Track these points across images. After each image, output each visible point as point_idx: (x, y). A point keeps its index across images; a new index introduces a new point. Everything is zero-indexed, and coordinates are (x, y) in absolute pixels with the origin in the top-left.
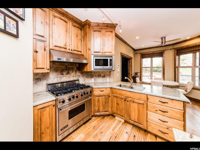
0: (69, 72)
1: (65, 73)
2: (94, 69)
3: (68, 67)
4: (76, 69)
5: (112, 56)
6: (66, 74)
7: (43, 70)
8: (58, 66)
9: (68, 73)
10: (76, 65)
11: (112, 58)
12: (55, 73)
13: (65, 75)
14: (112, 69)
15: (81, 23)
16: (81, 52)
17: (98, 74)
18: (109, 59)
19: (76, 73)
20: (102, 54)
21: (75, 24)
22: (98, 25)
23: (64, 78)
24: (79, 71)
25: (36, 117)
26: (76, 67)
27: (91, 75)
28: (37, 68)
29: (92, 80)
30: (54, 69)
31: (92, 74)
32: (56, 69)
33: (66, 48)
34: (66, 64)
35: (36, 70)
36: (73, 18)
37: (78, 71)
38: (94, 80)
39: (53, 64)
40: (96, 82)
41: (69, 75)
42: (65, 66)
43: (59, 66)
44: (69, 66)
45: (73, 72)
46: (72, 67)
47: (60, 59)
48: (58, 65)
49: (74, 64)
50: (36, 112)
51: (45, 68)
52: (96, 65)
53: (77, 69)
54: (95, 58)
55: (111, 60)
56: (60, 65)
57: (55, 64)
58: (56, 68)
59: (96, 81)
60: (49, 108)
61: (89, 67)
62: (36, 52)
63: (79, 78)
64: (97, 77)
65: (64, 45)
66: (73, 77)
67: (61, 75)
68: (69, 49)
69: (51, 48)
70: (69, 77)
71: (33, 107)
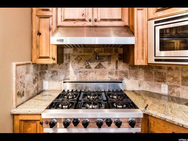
0: (103, 63)
1: (93, 66)
2: (156, 60)
3: (100, 54)
4: (117, 59)
6: (96, 68)
7: (48, 61)
8: (81, 54)
9: (99, 66)
10: (116, 51)
13: (93, 69)
19: (117, 68)
23: (91, 74)
24: (124, 62)
26: (117, 55)
28: (40, 58)
30: (75, 59)
31: (161, 71)
32: (79, 58)
33: (84, 20)
34: (96, 49)
35: (39, 59)
37: (122, 63)
39: (74, 50)
40: (175, 95)
41: (101, 70)
42: (95, 52)
43: (83, 54)
44: (101, 52)
46: (108, 54)
47: (62, 41)
48: (81, 52)
49: (114, 49)
51: (51, 57)
53: (120, 59)
56: (84, 52)
57: (77, 50)
58: (78, 56)
60: (35, 124)
61: (140, 53)
62: (39, 34)
63: (124, 78)
64: (178, 81)
65: (81, 14)
66: (110, 73)
67: (86, 68)
68: (90, 21)
69: (59, 24)
70: (101, 74)
71: (13, 115)
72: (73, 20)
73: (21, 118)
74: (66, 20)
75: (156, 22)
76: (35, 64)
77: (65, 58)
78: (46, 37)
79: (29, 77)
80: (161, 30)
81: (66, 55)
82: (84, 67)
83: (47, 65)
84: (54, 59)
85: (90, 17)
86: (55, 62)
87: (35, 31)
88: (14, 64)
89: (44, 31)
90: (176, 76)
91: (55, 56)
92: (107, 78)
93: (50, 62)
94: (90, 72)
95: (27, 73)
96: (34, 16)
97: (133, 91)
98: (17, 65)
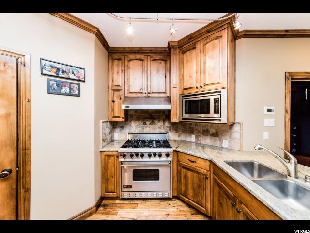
0: (155, 122)
1: (148, 123)
2: (183, 119)
3: (152, 114)
4: (164, 118)
5: (220, 92)
6: (150, 124)
9: (152, 123)
10: (164, 112)
11: (219, 96)
12: (137, 122)
13: (148, 125)
14: (220, 120)
15: (165, 51)
16: (164, 93)
17: (204, 128)
18: (212, 99)
19: (164, 124)
20: (197, 90)
21: (154, 57)
22: (189, 39)
25: (103, 162)
26: (164, 115)
27: (191, 128)
28: (114, 117)
29: (192, 138)
30: (136, 118)
33: (142, 93)
36: (150, 51)
37: (168, 121)
38: (196, 138)
40: (198, 142)
41: (153, 125)
42: (149, 113)
43: (141, 114)
45: (159, 121)
46: (158, 114)
47: (128, 107)
50: (103, 157)
52: (186, 113)
53: (166, 118)
54: (184, 100)
55: (216, 101)
58: (138, 116)
59: (198, 140)
61: (175, 115)
62: (114, 102)
63: (169, 131)
64: (201, 133)
65: (140, 88)
66: (160, 128)
67: (144, 124)
68: (146, 93)
69: (126, 95)
70: (153, 129)
71: (101, 152)
72: (135, 93)
73: (106, 153)
74: (130, 93)
75: (183, 96)
76: (111, 122)
77: (129, 117)
78: (118, 104)
79: (108, 130)
80: (185, 101)
81: (130, 115)
82: (142, 123)
83: (117, 122)
84: (123, 118)
85: (146, 91)
86: (124, 120)
87: (111, 100)
88: (101, 121)
89: (116, 100)
90: (199, 129)
91: (124, 117)
92: (157, 131)
93: (120, 120)
94: (146, 127)
95: (107, 127)
96: (110, 89)
97: (175, 141)
98: (103, 122)
